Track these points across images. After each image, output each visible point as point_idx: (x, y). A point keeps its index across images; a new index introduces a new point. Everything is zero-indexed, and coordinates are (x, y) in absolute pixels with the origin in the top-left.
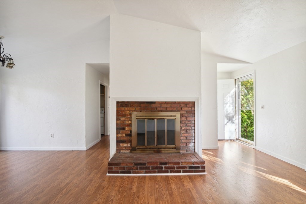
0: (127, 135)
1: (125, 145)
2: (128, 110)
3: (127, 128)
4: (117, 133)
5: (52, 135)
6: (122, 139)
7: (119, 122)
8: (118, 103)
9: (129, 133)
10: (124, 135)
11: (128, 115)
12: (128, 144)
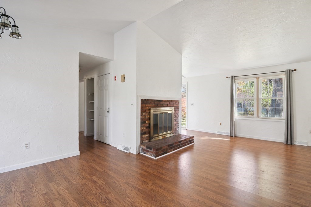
0: (147, 127)
1: (146, 136)
2: (148, 107)
3: (147, 122)
4: (141, 127)
5: (26, 144)
6: (144, 131)
7: (142, 116)
8: (141, 100)
9: (148, 125)
10: (145, 128)
11: (147, 111)
12: (147, 135)
